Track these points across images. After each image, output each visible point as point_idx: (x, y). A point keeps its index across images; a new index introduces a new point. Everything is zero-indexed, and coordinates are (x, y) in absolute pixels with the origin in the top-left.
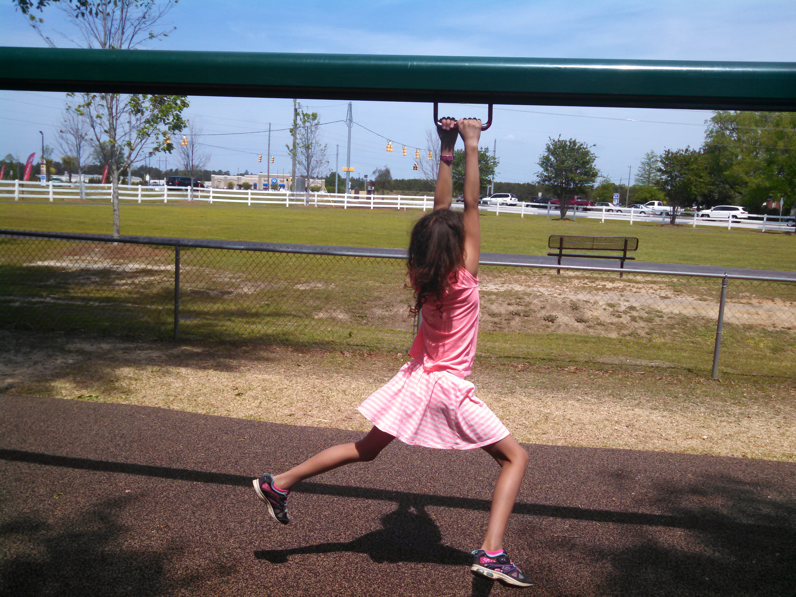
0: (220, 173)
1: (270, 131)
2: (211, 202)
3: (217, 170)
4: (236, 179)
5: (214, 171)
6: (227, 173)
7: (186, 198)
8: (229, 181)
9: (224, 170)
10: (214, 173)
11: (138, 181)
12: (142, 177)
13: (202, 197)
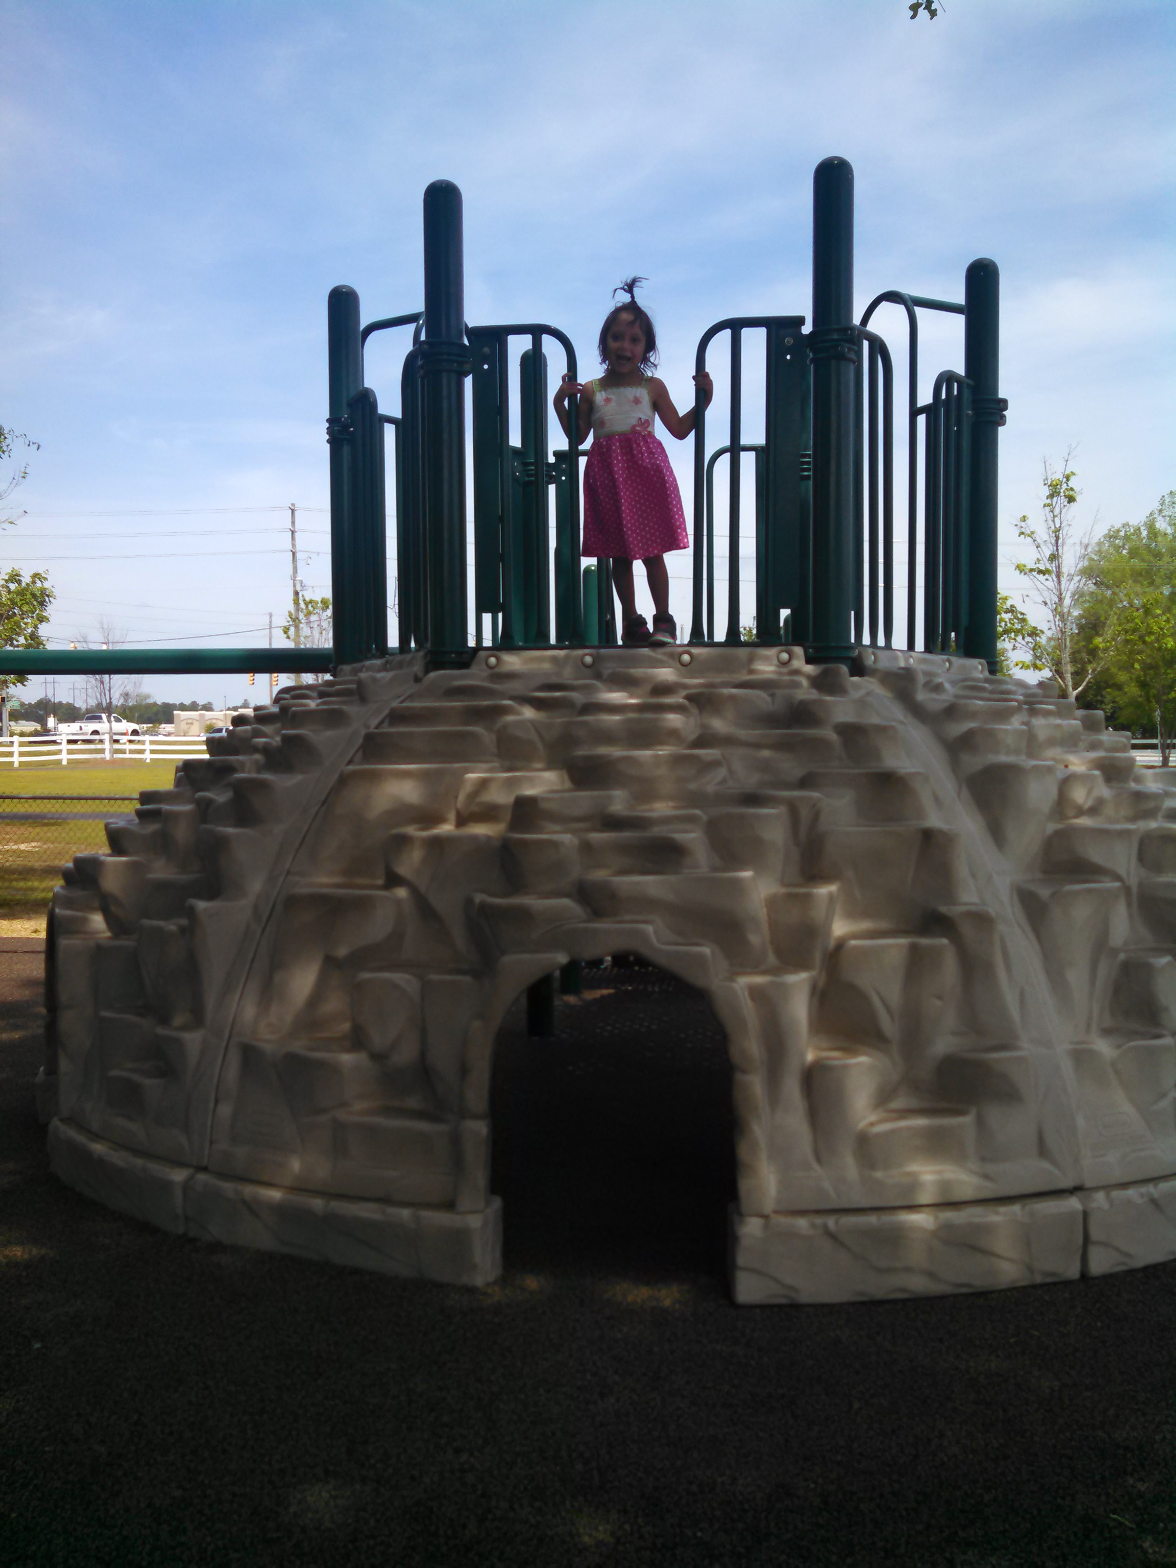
0: (194, 707)
1: (271, 628)
2: (148, 761)
3: (187, 702)
4: (222, 718)
5: (182, 704)
6: (208, 707)
7: (102, 756)
8: (208, 723)
9: (201, 702)
10: (183, 707)
11: (32, 729)
12: (43, 721)
13: (131, 752)
